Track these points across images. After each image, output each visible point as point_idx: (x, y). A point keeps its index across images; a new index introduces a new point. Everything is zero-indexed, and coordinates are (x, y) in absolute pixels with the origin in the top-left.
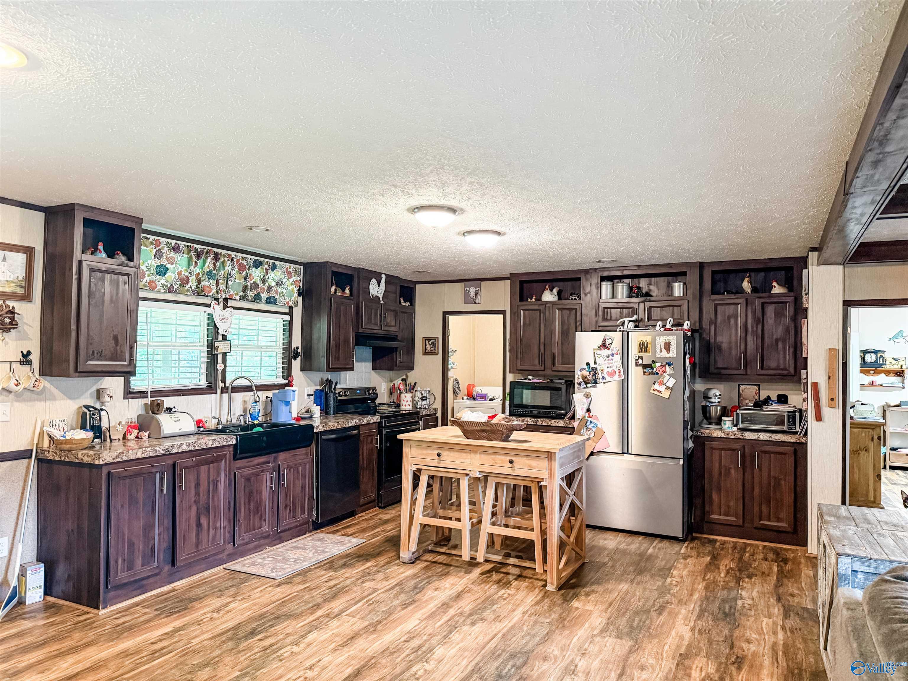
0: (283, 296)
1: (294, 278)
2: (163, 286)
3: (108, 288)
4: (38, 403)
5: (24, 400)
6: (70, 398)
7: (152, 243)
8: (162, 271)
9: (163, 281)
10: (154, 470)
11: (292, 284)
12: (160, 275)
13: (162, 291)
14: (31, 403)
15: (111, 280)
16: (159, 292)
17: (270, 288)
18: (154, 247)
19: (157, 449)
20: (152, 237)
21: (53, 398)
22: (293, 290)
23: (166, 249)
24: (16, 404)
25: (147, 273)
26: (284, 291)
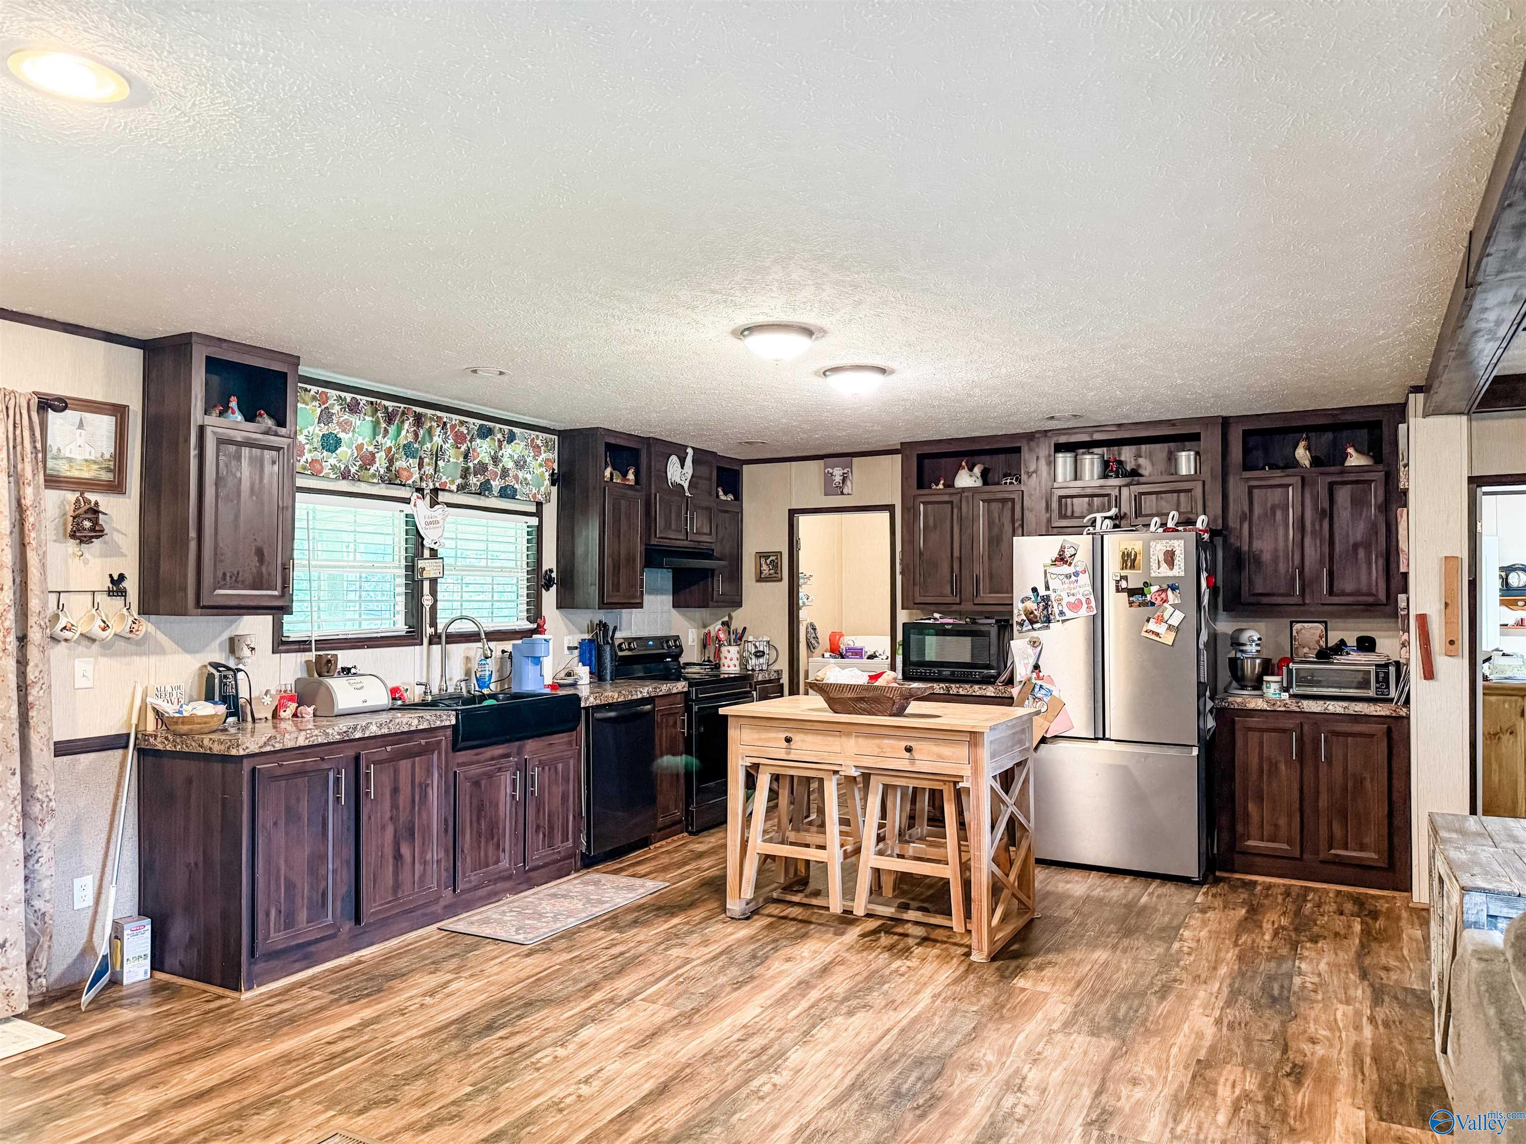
0: (527, 484)
1: (544, 456)
2: (333, 467)
3: (246, 471)
4: (137, 659)
5: (115, 654)
6: (188, 651)
7: (314, 398)
8: (331, 443)
9: (333, 461)
10: (325, 766)
11: (541, 465)
12: (329, 450)
13: (332, 476)
14: (127, 659)
15: (250, 458)
16: (326, 478)
17: (505, 473)
18: (317, 404)
19: (330, 731)
20: (314, 389)
21: (161, 651)
22: (542, 475)
23: (337, 408)
24: (104, 660)
25: (307, 447)
26: (529, 477)
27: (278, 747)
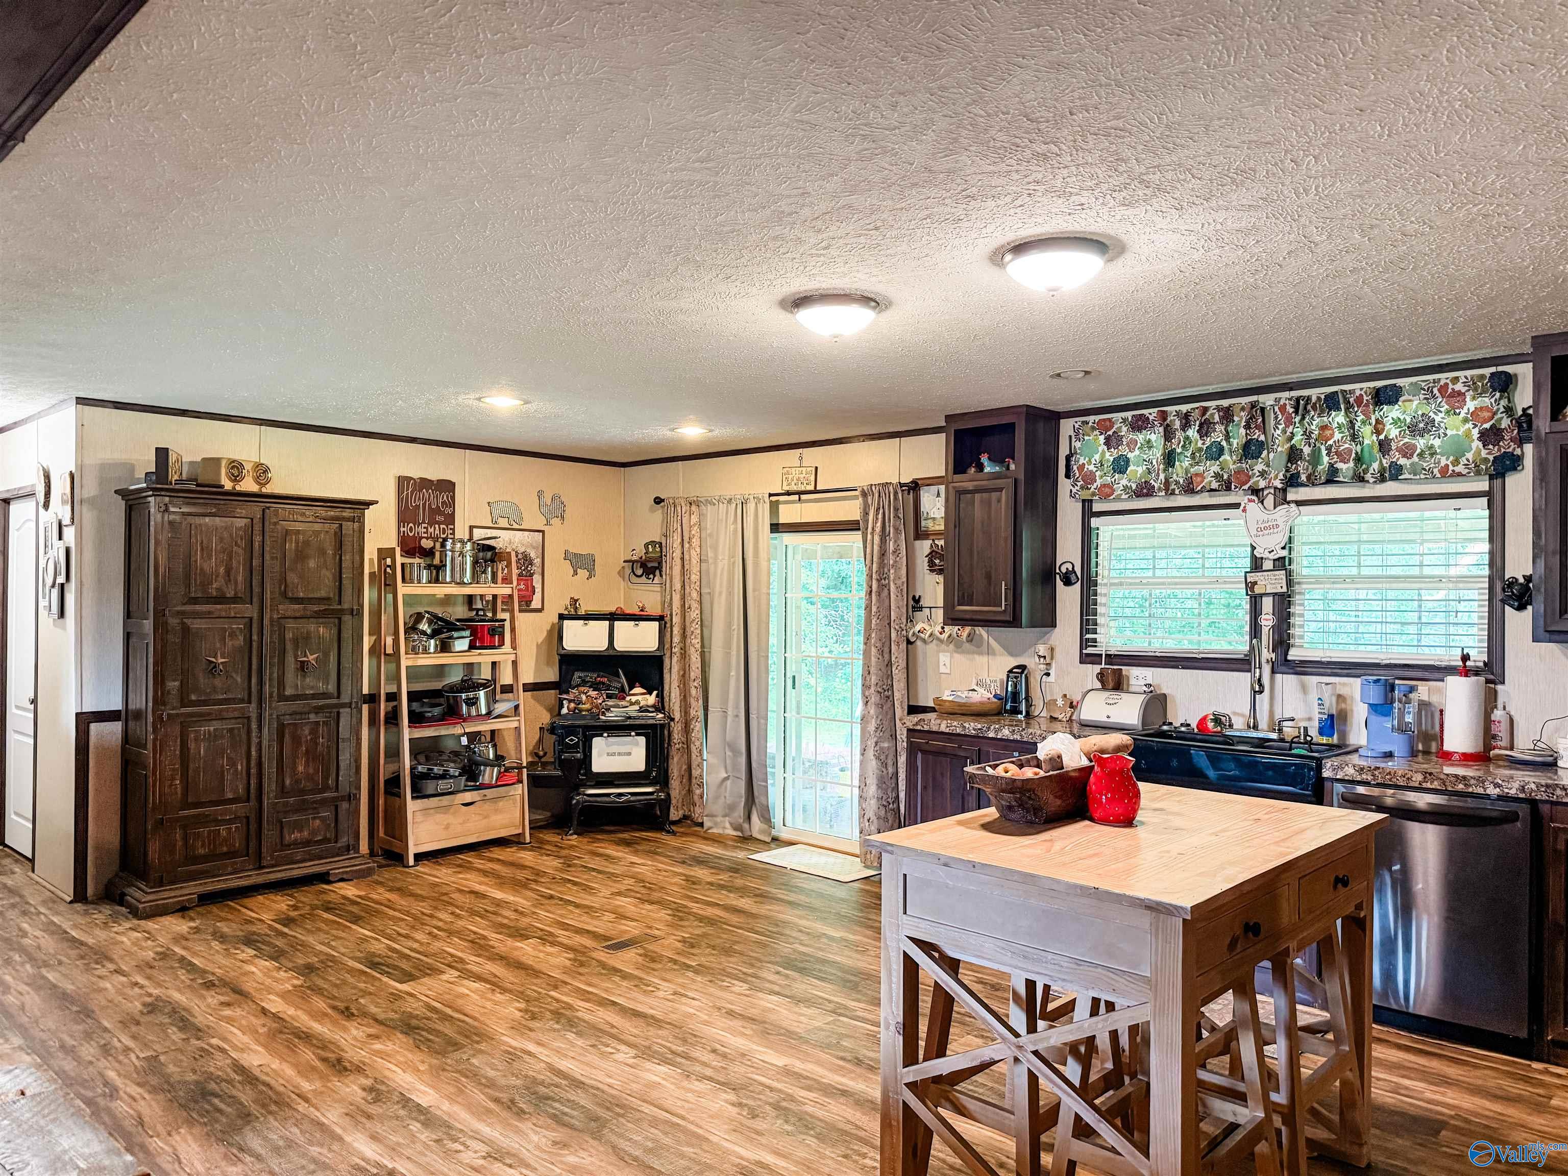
0: (1432, 455)
1: (1471, 405)
2: (1126, 488)
3: (978, 511)
4: (976, 656)
5: (963, 652)
6: (1011, 654)
7: (1093, 429)
8: (1121, 465)
9: (1124, 482)
11: (1466, 420)
12: (1120, 472)
13: (1124, 497)
14: (971, 656)
15: (982, 501)
16: (1118, 499)
17: (1384, 446)
18: (1097, 432)
19: (967, 725)
20: (1091, 419)
21: (990, 652)
22: (1468, 434)
23: (1124, 429)
24: (956, 655)
25: (1098, 474)
26: (1437, 442)
27: (926, 728)
